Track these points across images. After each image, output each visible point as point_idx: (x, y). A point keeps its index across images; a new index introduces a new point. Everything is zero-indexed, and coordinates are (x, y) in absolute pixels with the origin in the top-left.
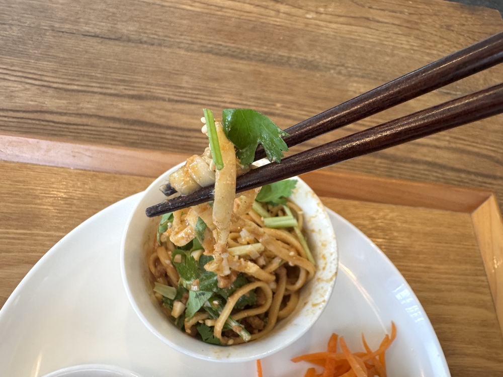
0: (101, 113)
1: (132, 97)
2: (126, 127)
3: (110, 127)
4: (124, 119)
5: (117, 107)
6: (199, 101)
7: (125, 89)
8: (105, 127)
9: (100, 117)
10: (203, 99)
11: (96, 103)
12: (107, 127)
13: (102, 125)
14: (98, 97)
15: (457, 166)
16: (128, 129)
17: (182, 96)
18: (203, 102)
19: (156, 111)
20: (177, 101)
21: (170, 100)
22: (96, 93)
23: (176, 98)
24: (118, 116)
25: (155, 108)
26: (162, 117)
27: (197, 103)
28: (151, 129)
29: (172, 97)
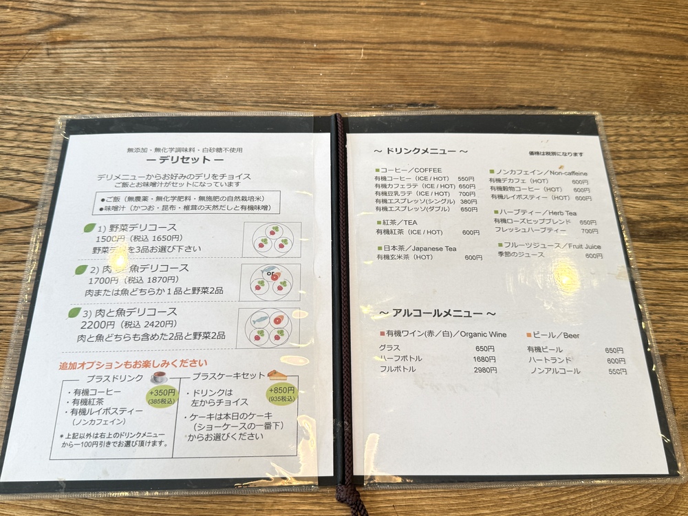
0: (228, 34)
1: (257, 13)
2: (257, 45)
3: (240, 47)
4: (253, 38)
5: (242, 25)
6: (331, 9)
7: (247, 5)
8: (234, 48)
9: (227, 38)
10: (335, 6)
11: (219, 23)
12: (237, 48)
13: (231, 46)
14: (219, 16)
15: (637, 50)
16: (261, 47)
17: (312, 6)
18: (336, 9)
19: (285, 26)
20: (307, 12)
21: (299, 12)
22: (217, 12)
23: (305, 8)
24: (246, 34)
25: (284, 22)
26: (293, 30)
27: (329, 12)
28: (284, 45)
29: (300, 8)
